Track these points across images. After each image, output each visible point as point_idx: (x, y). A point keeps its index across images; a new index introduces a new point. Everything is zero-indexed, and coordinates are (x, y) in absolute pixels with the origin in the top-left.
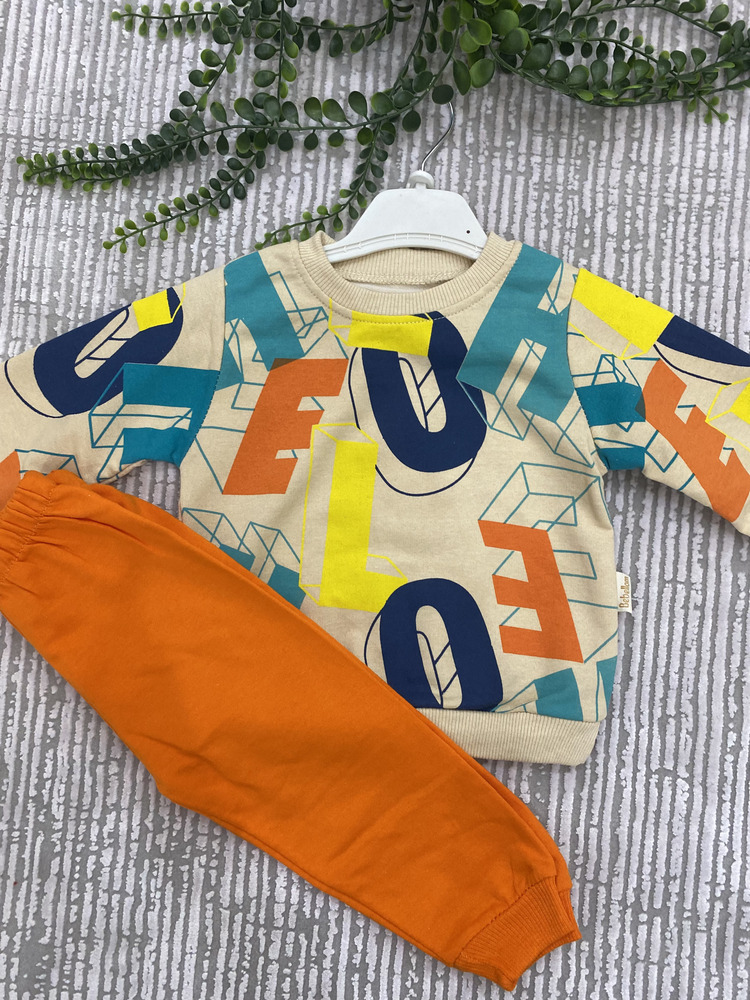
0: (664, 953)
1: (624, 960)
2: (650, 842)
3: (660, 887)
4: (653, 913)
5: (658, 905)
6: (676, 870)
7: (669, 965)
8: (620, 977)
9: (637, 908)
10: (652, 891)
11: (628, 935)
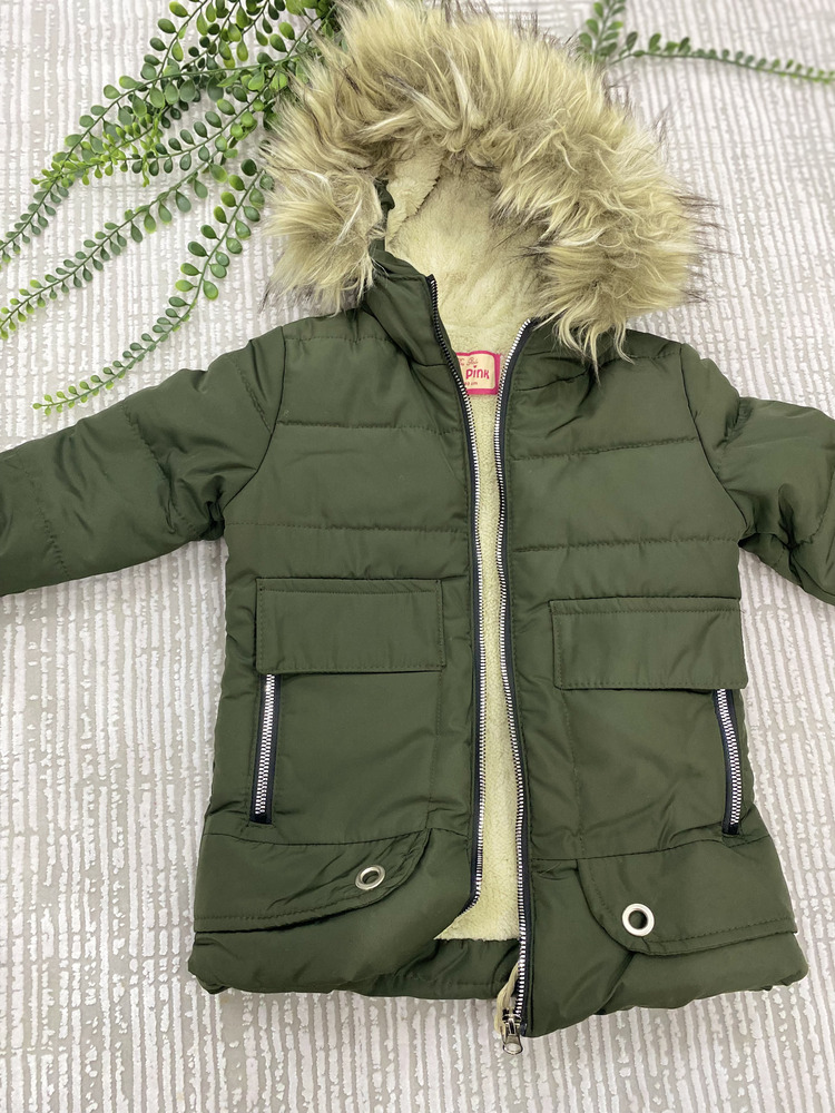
0: (809, 764)
1: (776, 778)
2: (770, 669)
3: (789, 707)
4: (789, 730)
5: (792, 723)
6: (799, 689)
7: (815, 774)
8: (776, 795)
9: (776, 729)
10: (784, 710)
11: (774, 756)
